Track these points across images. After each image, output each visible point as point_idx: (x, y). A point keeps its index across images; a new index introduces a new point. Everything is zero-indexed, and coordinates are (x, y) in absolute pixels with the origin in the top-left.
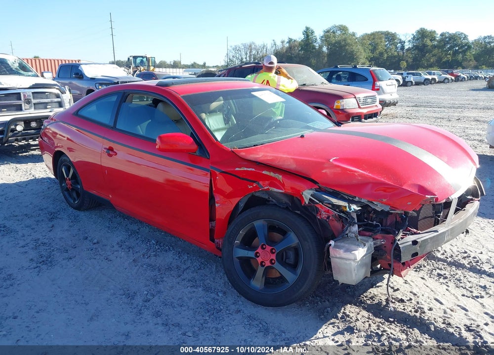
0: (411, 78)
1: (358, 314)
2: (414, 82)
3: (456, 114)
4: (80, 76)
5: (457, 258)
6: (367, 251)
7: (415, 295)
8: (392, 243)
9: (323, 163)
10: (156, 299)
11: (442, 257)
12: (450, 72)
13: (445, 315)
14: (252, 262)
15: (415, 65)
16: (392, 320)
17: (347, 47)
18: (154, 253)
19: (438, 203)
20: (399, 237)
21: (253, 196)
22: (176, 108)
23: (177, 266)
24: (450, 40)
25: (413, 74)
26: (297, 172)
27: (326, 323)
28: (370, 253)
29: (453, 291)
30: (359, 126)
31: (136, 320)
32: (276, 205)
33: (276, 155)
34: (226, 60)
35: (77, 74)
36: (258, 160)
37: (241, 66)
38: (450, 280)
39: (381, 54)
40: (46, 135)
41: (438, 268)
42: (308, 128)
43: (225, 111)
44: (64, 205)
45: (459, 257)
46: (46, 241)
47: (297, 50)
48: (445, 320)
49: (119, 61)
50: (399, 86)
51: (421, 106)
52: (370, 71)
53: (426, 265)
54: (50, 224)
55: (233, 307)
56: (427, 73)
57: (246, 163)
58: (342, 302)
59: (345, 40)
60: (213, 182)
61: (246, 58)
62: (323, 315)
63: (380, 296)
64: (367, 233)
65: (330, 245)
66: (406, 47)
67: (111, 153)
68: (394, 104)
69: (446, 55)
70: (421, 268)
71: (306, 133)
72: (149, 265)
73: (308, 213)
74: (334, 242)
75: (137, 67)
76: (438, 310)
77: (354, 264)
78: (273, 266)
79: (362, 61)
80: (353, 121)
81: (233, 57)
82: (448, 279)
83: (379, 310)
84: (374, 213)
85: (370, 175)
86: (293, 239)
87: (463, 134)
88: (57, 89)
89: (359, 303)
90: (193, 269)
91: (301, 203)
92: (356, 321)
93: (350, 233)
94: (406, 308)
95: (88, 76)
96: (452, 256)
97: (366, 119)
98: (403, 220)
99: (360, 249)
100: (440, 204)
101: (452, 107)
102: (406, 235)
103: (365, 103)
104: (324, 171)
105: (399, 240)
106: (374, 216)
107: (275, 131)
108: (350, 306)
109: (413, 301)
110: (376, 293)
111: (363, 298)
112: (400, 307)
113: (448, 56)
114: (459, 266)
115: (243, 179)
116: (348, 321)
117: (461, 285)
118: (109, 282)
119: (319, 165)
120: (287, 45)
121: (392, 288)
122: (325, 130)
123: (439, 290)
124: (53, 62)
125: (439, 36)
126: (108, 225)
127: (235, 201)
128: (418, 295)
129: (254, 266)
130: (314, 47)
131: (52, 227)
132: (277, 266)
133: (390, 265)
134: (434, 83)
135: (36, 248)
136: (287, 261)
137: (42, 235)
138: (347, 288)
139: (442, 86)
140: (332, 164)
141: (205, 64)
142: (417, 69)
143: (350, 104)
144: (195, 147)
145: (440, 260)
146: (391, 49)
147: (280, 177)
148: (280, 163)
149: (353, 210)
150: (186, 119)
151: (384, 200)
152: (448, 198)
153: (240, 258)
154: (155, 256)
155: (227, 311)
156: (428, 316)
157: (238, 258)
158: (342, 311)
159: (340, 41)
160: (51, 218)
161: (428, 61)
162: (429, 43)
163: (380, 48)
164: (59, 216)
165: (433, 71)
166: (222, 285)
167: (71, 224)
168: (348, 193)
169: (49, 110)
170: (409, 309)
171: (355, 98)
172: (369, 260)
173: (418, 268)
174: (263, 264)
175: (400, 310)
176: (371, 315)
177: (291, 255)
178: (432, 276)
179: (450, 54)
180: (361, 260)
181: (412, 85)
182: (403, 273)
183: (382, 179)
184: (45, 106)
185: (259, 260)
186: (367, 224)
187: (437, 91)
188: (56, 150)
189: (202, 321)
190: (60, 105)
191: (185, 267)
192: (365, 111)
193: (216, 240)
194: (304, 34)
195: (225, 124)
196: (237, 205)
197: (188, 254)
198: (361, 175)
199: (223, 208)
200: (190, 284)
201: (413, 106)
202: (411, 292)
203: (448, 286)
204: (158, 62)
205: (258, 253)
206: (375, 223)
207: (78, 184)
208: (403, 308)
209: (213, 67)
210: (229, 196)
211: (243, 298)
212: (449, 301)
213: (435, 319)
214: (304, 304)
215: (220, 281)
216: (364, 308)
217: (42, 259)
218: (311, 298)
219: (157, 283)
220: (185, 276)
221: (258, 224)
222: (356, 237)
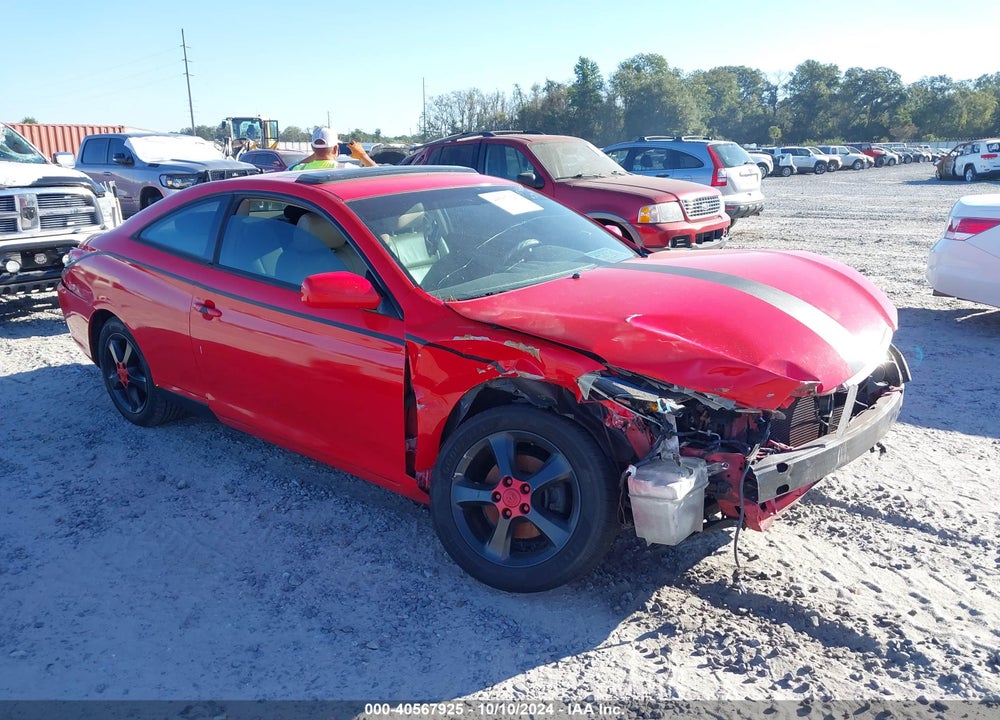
0: (790, 160)
1: (684, 602)
2: (795, 168)
3: (875, 231)
4: (128, 159)
5: (865, 500)
6: (696, 483)
7: (787, 565)
8: (741, 469)
9: (613, 325)
10: (306, 586)
11: (838, 498)
12: (865, 147)
13: (840, 599)
14: (487, 510)
15: (797, 135)
16: (744, 610)
17: (664, 99)
18: (298, 503)
19: (822, 394)
20: (753, 457)
21: (487, 389)
22: (336, 222)
23: (344, 525)
24: (865, 83)
25: (794, 153)
26: (567, 341)
27: (625, 618)
28: (700, 487)
29: (855, 558)
30: (687, 255)
31: (272, 625)
32: (529, 404)
33: (529, 312)
34: (422, 126)
35: (119, 156)
36: (495, 321)
37: (454, 140)
38: (851, 539)
39: (732, 111)
40: (75, 280)
41: (830, 518)
42: (588, 260)
43: (428, 229)
44: (114, 416)
45: (870, 497)
46: (83, 485)
47: (564, 105)
48: (839, 607)
49: (203, 127)
50: (766, 175)
51: (808, 215)
52: (708, 148)
53: (808, 513)
54: (90, 454)
55: (453, 595)
56: (821, 149)
57: (472, 327)
58: (654, 583)
59: (659, 84)
60: (410, 363)
61: (462, 121)
62: (620, 605)
63: (724, 568)
64: (696, 452)
65: (630, 474)
66: (780, 99)
67: (209, 312)
68: (756, 212)
69: (858, 114)
70: (800, 519)
71: (584, 270)
72: (291, 525)
73: (587, 418)
74: (635, 468)
75: (241, 140)
76: (827, 590)
77: (672, 508)
78: (525, 516)
79: (694, 125)
80: (674, 246)
81: (436, 118)
82: (848, 537)
83: (720, 595)
84: (708, 416)
85: (699, 345)
86: (562, 467)
87: (887, 269)
88: (86, 187)
89: (686, 584)
90: (375, 530)
91: (576, 400)
92: (679, 614)
93: (665, 452)
94: (770, 588)
95: (144, 160)
96: (856, 496)
97: (699, 242)
98: (762, 427)
99: (684, 479)
100: (828, 397)
101: (870, 217)
102: (766, 453)
103: (698, 211)
104: (615, 340)
105: (753, 463)
106: (708, 420)
107: (524, 267)
108: (668, 588)
109: (782, 577)
110: (716, 565)
111: (692, 573)
112: (758, 588)
113: (863, 116)
114: (867, 512)
115: (466, 357)
116: (665, 614)
117: (870, 546)
118: (213, 557)
119: (606, 329)
120: (544, 95)
121: (746, 555)
122: (619, 265)
123: (830, 555)
124: (67, 130)
125: (843, 75)
126: (203, 453)
127: (453, 398)
128: (792, 566)
129: (491, 519)
130: (598, 99)
131: (92, 460)
132: (533, 516)
133: (738, 509)
134: (834, 171)
135: (66, 498)
136: (552, 507)
137: (75, 475)
138: (663, 556)
139: (851, 175)
140: (631, 326)
141: (378, 132)
142: (801, 141)
143: (667, 214)
144: (375, 297)
145: (834, 503)
146: (750, 103)
147: (535, 352)
148: (536, 326)
149: (669, 410)
150: (356, 245)
151: (725, 390)
152: (842, 386)
153: (464, 505)
154: (300, 508)
155: (442, 604)
156: (809, 600)
157: (461, 504)
158: (653, 598)
159: (650, 86)
160: (90, 443)
161: (822, 125)
162: (823, 88)
163: (729, 101)
164: (106, 438)
165: (832, 147)
166: (431, 557)
167: (131, 453)
168: (658, 377)
169: (71, 230)
170: (775, 591)
171: (678, 201)
172: (700, 500)
173: (794, 518)
174: (508, 513)
175: (760, 593)
176: (706, 603)
177: (559, 495)
178: (818, 532)
179: (865, 112)
180: (684, 499)
181: (792, 173)
182: (763, 524)
183: (721, 353)
184: (63, 221)
185: (500, 506)
186: (695, 435)
187: (841, 185)
188: (97, 308)
189: (396, 623)
190: (94, 219)
191: (359, 527)
192: (697, 227)
193: (419, 474)
194: (576, 73)
195: (430, 254)
196: (457, 406)
197: (363, 503)
198: (682, 346)
199: (430, 412)
200: (371, 557)
201: (792, 216)
202: (779, 561)
203: (846, 549)
204: (282, 129)
205: (497, 493)
206: (709, 432)
207: (143, 374)
208: (764, 589)
209: (396, 138)
210: (441, 390)
211: (470, 580)
212: (846, 576)
213: (821, 606)
214: (584, 587)
215: (428, 549)
216: (695, 592)
217: (79, 520)
218: (596, 576)
219: (306, 557)
220: (360, 542)
221: (497, 439)
222: (677, 459)
